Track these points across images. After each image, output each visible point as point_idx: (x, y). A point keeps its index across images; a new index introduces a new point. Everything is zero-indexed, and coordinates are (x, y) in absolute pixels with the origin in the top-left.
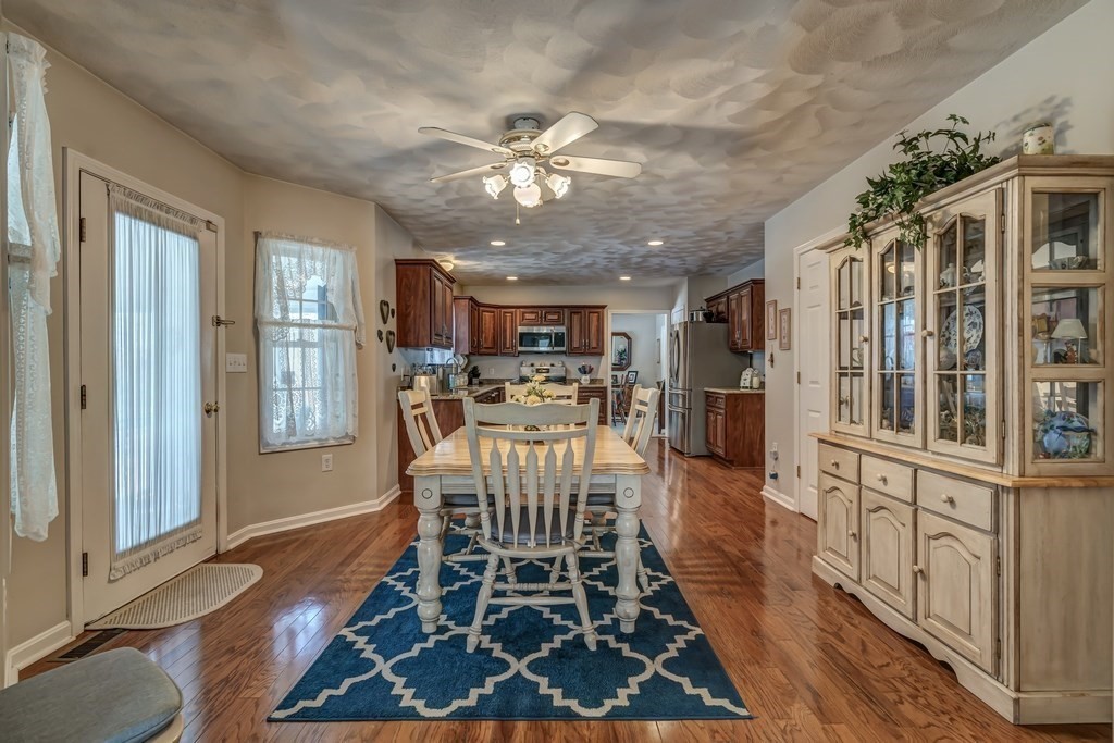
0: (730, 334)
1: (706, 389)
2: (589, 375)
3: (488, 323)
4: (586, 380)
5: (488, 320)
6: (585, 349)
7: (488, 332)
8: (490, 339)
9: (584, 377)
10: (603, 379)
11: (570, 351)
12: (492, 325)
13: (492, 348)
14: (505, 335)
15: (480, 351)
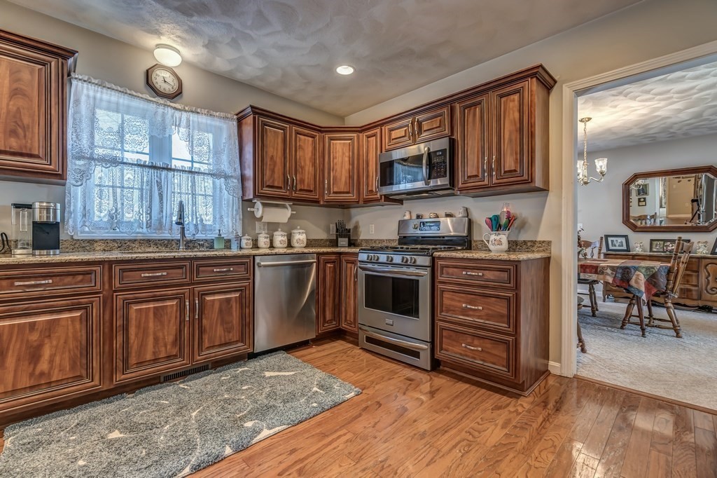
2: (507, 232)
3: (339, 155)
4: (497, 245)
5: (340, 151)
6: (490, 175)
7: (339, 170)
8: (343, 179)
9: (493, 237)
10: (549, 243)
11: (460, 185)
12: (347, 159)
13: (348, 193)
14: (368, 172)
15: (326, 197)
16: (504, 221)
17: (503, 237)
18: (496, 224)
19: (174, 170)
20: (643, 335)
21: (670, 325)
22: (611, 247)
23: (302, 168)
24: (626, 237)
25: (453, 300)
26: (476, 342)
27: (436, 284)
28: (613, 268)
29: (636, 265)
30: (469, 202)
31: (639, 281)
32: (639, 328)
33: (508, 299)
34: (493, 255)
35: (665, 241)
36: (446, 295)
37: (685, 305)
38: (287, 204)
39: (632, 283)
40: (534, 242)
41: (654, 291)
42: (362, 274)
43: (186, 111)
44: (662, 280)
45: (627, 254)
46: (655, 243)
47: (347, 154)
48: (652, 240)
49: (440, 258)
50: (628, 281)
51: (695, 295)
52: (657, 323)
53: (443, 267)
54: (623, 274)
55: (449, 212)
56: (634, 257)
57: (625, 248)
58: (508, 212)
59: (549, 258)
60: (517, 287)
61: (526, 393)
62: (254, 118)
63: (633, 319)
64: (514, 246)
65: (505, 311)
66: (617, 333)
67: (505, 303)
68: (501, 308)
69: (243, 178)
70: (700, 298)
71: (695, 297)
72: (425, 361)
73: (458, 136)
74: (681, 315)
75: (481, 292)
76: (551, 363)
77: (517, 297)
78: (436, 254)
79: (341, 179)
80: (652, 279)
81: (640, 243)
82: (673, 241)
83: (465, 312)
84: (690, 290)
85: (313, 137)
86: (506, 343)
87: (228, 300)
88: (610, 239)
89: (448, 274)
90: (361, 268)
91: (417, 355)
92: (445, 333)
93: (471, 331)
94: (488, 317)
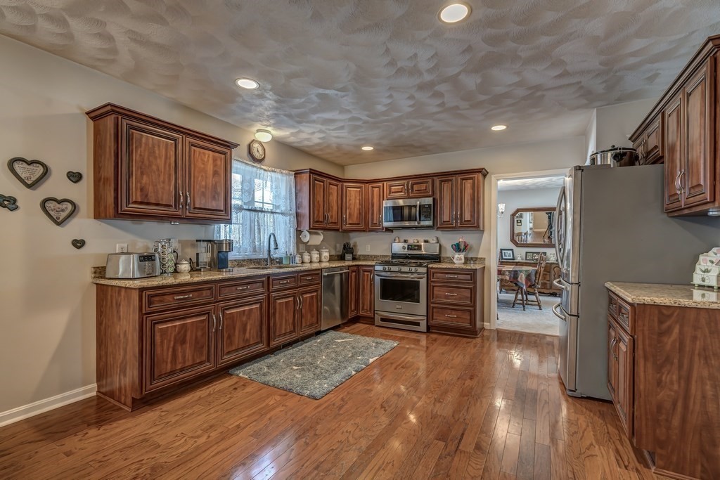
0: (667, 180)
2: (464, 253)
3: (353, 198)
4: (458, 260)
5: (353, 196)
6: (456, 222)
7: (352, 208)
8: (356, 215)
9: (457, 256)
10: (484, 259)
11: (439, 226)
12: (358, 201)
13: (358, 224)
14: (373, 210)
15: (344, 227)
16: (462, 247)
17: (462, 256)
18: (457, 248)
19: (264, 212)
20: (524, 310)
21: (537, 303)
22: (504, 257)
23: (332, 207)
24: (512, 250)
25: (439, 291)
26: (453, 313)
27: (429, 282)
28: (509, 271)
29: (521, 269)
30: (439, 234)
31: (522, 279)
32: (521, 306)
33: (471, 289)
34: (456, 266)
35: (533, 253)
36: (435, 289)
37: (543, 293)
38: (320, 232)
39: (519, 279)
40: (477, 258)
41: (529, 284)
42: (377, 279)
43: (270, 171)
44: (533, 278)
45: (512, 262)
46: (528, 254)
47: (358, 198)
48: (527, 253)
49: (432, 268)
50: (517, 278)
51: (548, 286)
52: (530, 303)
53: (434, 273)
54: (514, 275)
55: (426, 239)
56: (517, 264)
57: (511, 257)
58: (465, 242)
59: (484, 267)
60: (475, 283)
61: (478, 336)
62: (310, 176)
63: (518, 302)
64: (467, 260)
65: (469, 295)
66: (511, 310)
67: (469, 291)
68: (467, 293)
69: (298, 215)
70: (551, 288)
71: (548, 287)
72: (423, 327)
73: (438, 197)
74: (542, 298)
75: (457, 286)
76: (485, 323)
77: (475, 287)
78: (430, 266)
79: (354, 215)
80: (528, 277)
81: (520, 254)
82: (538, 253)
83: (447, 297)
84: (546, 284)
85: (337, 186)
86: (470, 311)
87: (312, 297)
88: (503, 252)
89: (436, 277)
90: (378, 275)
91: (418, 324)
92: (435, 310)
93: (451, 307)
94: (460, 299)
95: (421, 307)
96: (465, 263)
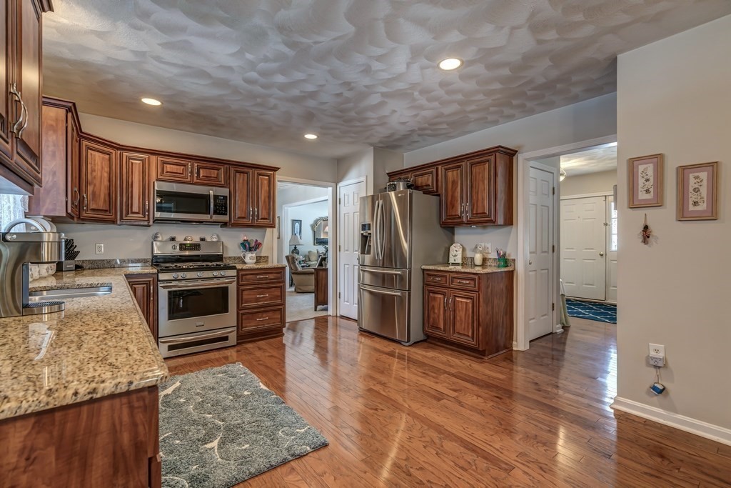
1: (424, 267)
2: (255, 252)
3: (98, 167)
4: (250, 259)
5: (99, 164)
6: (253, 219)
7: (97, 184)
8: (102, 196)
9: (248, 255)
10: (268, 257)
11: (233, 221)
12: (106, 175)
13: (107, 212)
14: (131, 192)
15: (83, 214)
16: (253, 245)
17: (254, 255)
25: (248, 295)
26: (264, 315)
27: (240, 286)
34: (251, 266)
36: (246, 293)
40: (263, 257)
42: (163, 292)
47: (105, 170)
49: (241, 270)
53: (243, 275)
58: (256, 240)
65: (279, 294)
67: (279, 290)
68: (278, 292)
72: (233, 339)
75: (268, 286)
79: (100, 195)
83: (258, 300)
86: (279, 310)
89: (246, 279)
90: (164, 287)
91: (226, 338)
92: (244, 317)
93: (262, 310)
94: (271, 299)
95: (230, 318)
96: (257, 262)
